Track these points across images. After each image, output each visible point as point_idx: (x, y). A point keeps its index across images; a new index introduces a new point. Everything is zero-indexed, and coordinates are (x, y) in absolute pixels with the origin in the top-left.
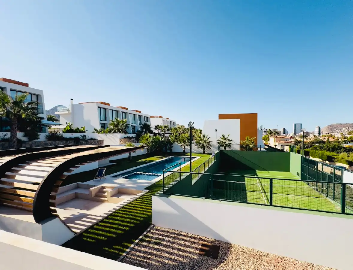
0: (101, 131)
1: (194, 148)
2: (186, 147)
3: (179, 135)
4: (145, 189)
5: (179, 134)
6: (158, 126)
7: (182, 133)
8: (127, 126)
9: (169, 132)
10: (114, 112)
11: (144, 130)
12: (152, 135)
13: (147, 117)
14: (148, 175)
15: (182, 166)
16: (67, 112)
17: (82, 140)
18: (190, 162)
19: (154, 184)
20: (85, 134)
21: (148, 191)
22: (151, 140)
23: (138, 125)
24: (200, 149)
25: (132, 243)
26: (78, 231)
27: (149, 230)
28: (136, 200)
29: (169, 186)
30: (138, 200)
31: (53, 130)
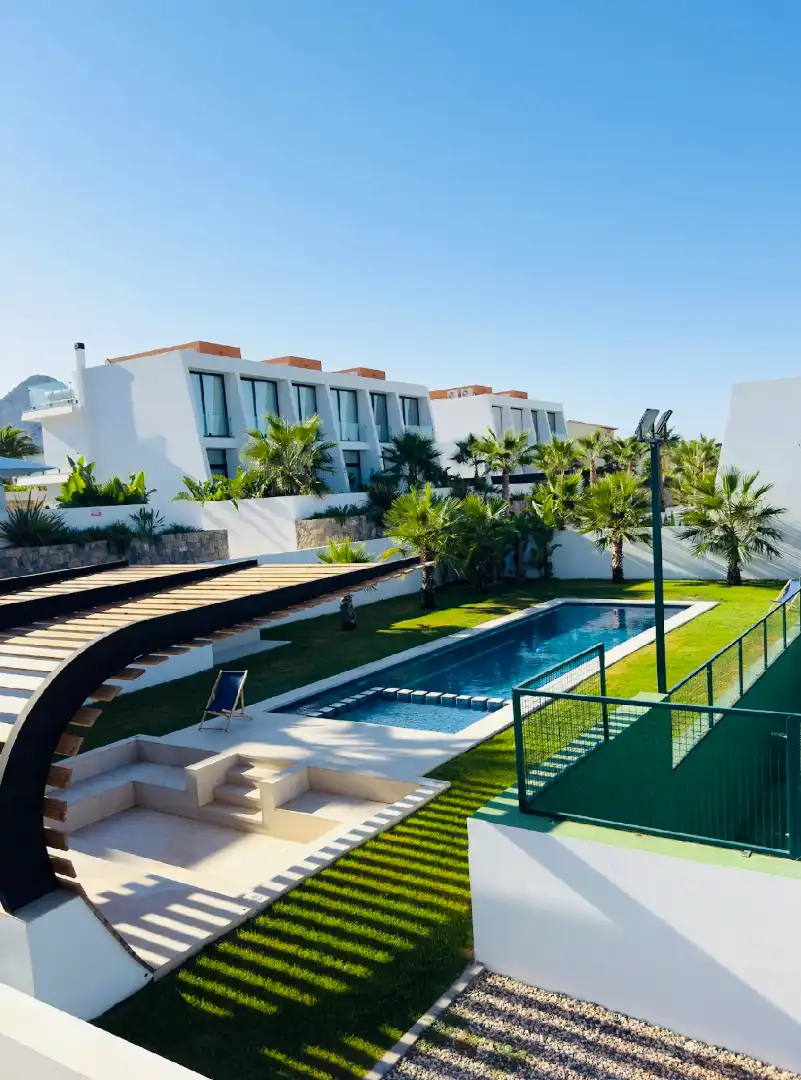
0: (213, 490)
1: (679, 553)
2: (627, 546)
3: (586, 483)
4: (428, 776)
5: (586, 474)
6: (472, 440)
7: (600, 471)
8: (322, 460)
9: (534, 468)
10: (262, 389)
11: (406, 470)
12: (445, 491)
13: (415, 400)
14: (437, 702)
15: (611, 656)
16: (67, 409)
17: (137, 536)
18: (653, 630)
19: (473, 748)
20: (148, 508)
21: (443, 785)
22: (439, 518)
23: (375, 449)
24: (709, 555)
25: (388, 1044)
26: (159, 960)
27: (465, 991)
28: (391, 830)
29: (549, 770)
30: (400, 834)
31: (24, 497)
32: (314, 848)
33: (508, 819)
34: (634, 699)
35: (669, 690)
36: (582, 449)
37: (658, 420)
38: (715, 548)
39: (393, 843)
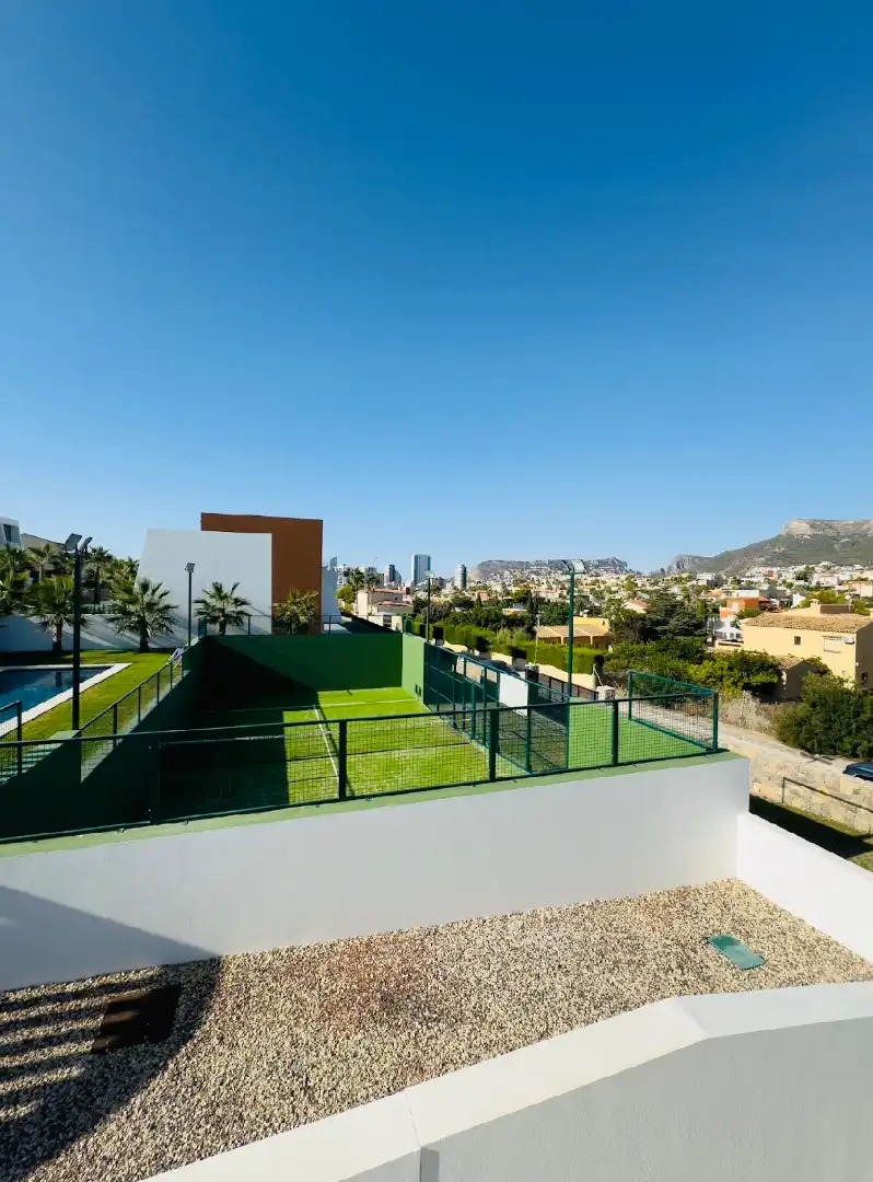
2: (64, 627)
3: (36, 581)
5: (34, 574)
18: (72, 690)
24: (127, 633)
35: (81, 727)
36: (34, 556)
38: (131, 629)
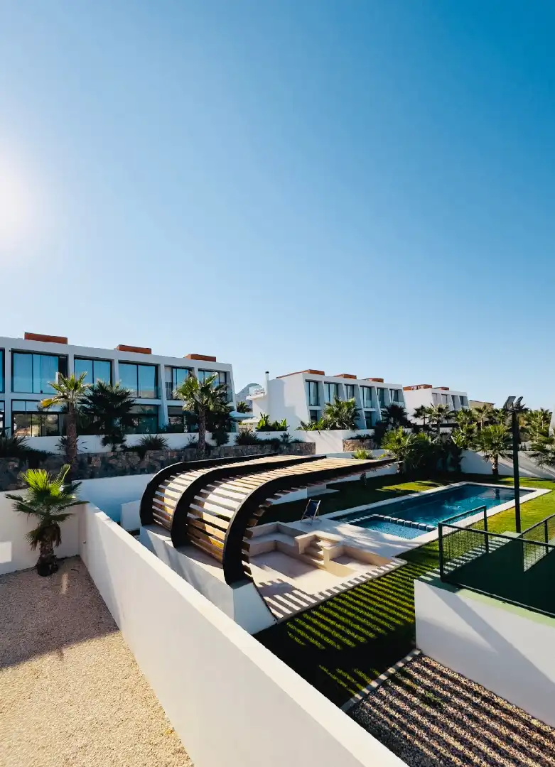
0: (311, 427)
1: (527, 463)
2: (500, 460)
3: (479, 429)
4: (398, 557)
5: (479, 425)
6: (423, 408)
7: (486, 424)
8: (356, 415)
9: (452, 421)
10: (332, 387)
11: (392, 420)
12: (408, 430)
13: (397, 392)
14: (402, 524)
15: (490, 512)
16: (262, 395)
17: (282, 443)
18: (514, 501)
19: (419, 547)
20: (286, 433)
21: (404, 562)
22: (407, 442)
23: (378, 410)
24: (545, 466)
26: (280, 616)
27: (411, 661)
28: (379, 578)
29: (457, 563)
30: (383, 581)
31: (245, 427)
32: (345, 580)
33: (434, 583)
34: (503, 534)
35: (523, 531)
36: (477, 413)
37: (515, 402)
39: (380, 585)
